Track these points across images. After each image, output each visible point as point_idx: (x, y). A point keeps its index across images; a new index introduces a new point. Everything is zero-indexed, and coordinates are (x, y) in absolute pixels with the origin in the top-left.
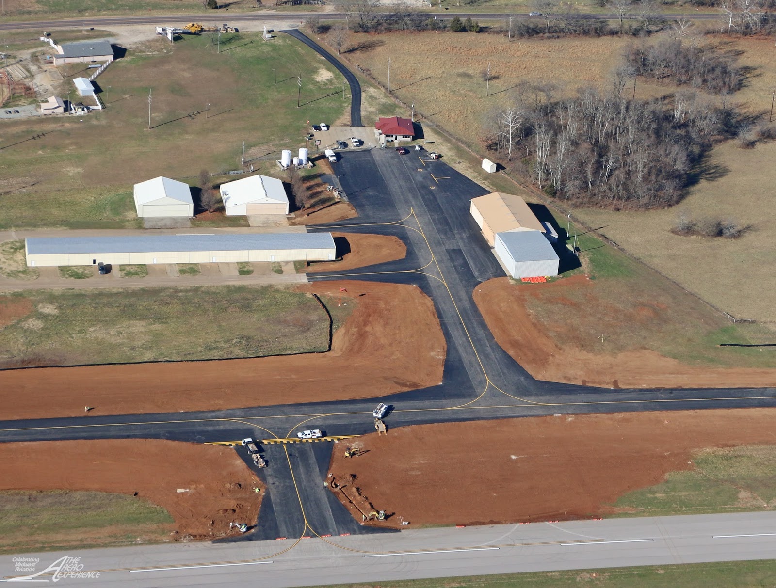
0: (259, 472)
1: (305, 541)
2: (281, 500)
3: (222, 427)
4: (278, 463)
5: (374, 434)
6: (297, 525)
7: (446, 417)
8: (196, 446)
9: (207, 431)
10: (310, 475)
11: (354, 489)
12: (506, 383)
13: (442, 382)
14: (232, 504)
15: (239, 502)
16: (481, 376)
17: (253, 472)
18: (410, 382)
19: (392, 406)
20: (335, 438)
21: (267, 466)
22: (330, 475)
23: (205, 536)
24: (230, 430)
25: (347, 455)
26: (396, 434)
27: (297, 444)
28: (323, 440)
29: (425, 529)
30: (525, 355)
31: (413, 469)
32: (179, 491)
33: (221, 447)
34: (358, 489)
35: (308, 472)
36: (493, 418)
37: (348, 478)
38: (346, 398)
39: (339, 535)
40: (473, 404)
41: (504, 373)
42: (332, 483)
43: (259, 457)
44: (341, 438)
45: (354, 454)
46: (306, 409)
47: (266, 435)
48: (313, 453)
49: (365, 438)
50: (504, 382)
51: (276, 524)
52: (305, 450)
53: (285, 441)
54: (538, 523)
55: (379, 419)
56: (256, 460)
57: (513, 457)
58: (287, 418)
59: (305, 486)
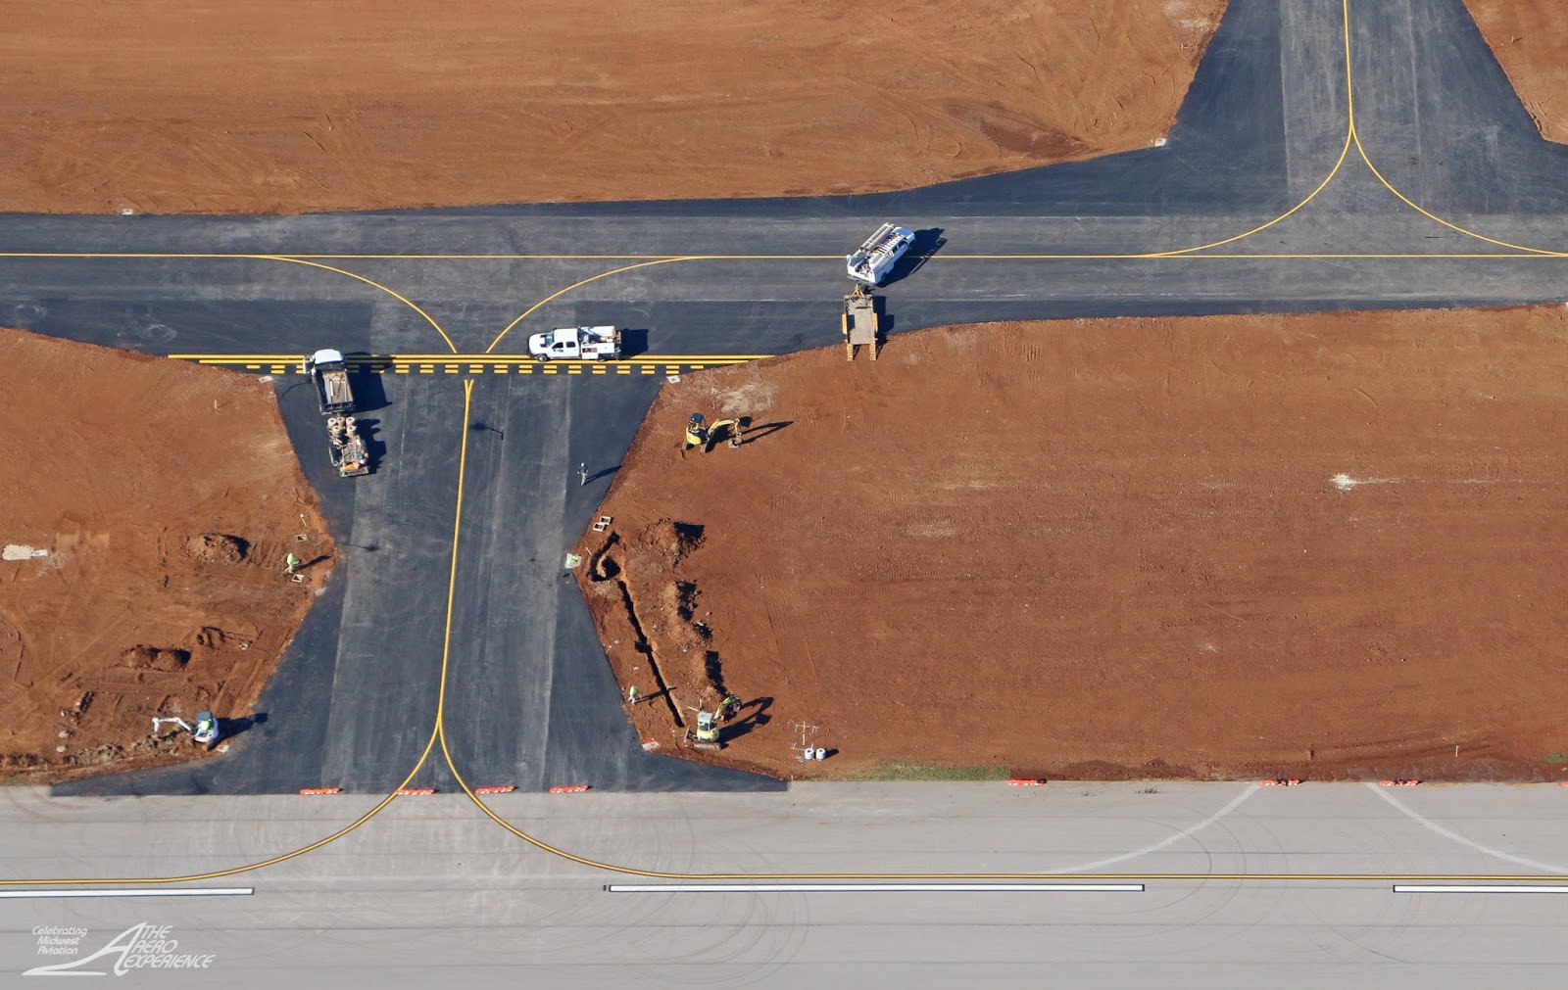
0: (336, 497)
1: (411, 805)
2: (376, 620)
3: (256, 292)
4: (421, 459)
5: (826, 355)
6: (398, 737)
7: (1131, 292)
8: (133, 364)
9: (199, 306)
10: (524, 522)
11: (671, 591)
12: (1419, 150)
13: (1172, 133)
14: (183, 624)
15: (214, 622)
16: (1333, 113)
17: (313, 492)
18: (1042, 127)
19: (937, 232)
20: (672, 362)
21: (372, 471)
22: (600, 527)
23: (33, 760)
24: (287, 307)
25: (694, 440)
26: (913, 359)
27: (524, 381)
28: (624, 368)
29: (888, 784)
30: (1543, 24)
31: (929, 514)
32: (15, 552)
33: (227, 377)
34: (687, 590)
35: (522, 505)
36: (1315, 307)
37: (663, 542)
38: (772, 188)
39: (547, 788)
40: (1257, 239)
41: (1426, 107)
42: (598, 556)
43: (350, 431)
44: (696, 361)
45: (723, 434)
46: (602, 227)
47: (412, 335)
48: (568, 421)
49: (790, 365)
50: (1411, 146)
51: (322, 726)
52: (545, 408)
53: (476, 363)
54: (1335, 785)
55: (867, 290)
56: (337, 442)
57: (1343, 481)
58: (517, 264)
59: (488, 564)
